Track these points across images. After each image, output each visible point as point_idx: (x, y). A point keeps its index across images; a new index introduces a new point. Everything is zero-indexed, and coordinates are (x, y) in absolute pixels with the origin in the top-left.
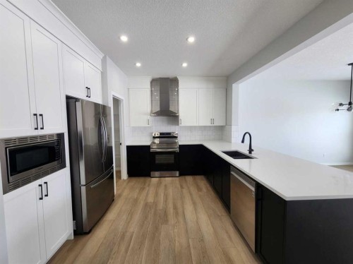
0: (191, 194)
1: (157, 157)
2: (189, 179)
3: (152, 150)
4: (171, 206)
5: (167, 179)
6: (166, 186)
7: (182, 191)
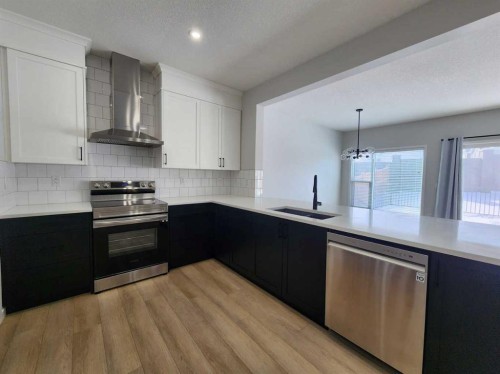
0: (219, 305)
1: (113, 239)
2: (189, 270)
3: (97, 224)
4: (196, 354)
5: (141, 284)
6: (149, 304)
7: (196, 305)
